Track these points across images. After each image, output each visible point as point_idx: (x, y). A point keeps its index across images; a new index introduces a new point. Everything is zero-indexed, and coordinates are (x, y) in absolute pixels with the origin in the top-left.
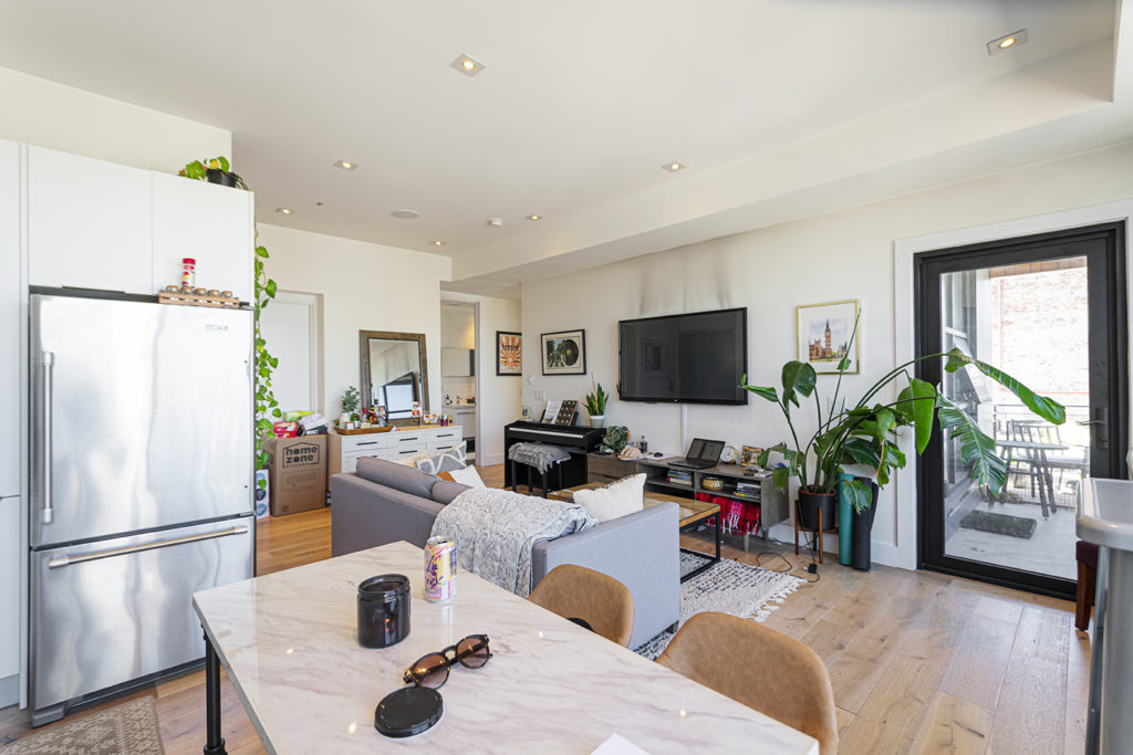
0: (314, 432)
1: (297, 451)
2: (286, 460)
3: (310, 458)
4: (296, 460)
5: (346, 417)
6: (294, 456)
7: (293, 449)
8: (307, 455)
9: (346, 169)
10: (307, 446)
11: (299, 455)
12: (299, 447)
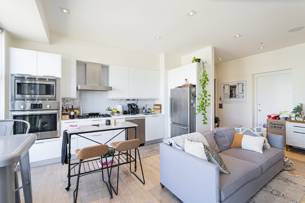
0: (283, 119)
1: (275, 124)
2: (271, 126)
3: (281, 128)
4: (275, 127)
5: (294, 115)
6: (274, 126)
7: (273, 123)
8: (279, 126)
9: (238, 37)
10: (279, 123)
11: (276, 126)
12: (276, 123)
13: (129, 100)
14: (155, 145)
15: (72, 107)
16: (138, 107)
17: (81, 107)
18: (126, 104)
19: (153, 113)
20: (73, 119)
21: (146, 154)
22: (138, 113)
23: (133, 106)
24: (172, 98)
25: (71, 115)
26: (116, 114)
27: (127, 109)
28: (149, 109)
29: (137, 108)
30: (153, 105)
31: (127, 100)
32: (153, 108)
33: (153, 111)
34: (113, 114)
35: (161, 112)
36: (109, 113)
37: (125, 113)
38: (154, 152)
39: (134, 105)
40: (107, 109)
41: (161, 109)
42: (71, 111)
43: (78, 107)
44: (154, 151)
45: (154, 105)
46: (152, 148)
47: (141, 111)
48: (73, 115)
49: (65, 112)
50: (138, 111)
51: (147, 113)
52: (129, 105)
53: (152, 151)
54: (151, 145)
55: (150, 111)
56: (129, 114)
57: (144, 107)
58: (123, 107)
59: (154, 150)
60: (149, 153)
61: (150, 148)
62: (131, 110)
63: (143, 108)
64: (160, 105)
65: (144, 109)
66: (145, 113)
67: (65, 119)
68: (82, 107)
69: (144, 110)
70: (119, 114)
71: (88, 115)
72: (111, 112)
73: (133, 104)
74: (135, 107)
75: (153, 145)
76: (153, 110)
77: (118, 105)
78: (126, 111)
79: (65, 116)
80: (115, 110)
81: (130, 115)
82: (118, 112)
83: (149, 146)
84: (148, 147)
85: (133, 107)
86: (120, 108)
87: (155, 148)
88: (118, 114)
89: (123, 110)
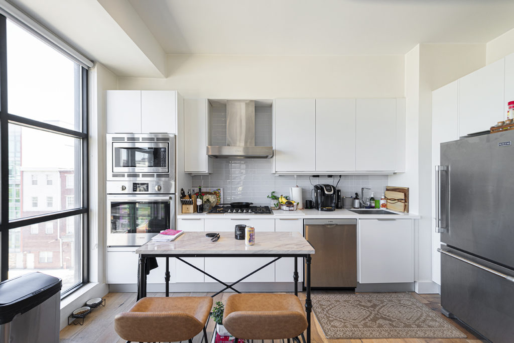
13: (318, 176)
14: (386, 298)
15: (200, 189)
16: (342, 195)
17: (222, 189)
18: (310, 185)
19: (384, 209)
20: (200, 213)
21: (354, 326)
22: (341, 208)
23: (327, 190)
24: (447, 172)
25: (197, 206)
26: (284, 208)
27: (312, 197)
28: (372, 199)
29: (339, 197)
30: (383, 190)
31: (314, 176)
32: (383, 197)
33: (384, 206)
34: (279, 207)
35: (406, 209)
36: (272, 203)
37: (308, 206)
38: (380, 326)
39: (329, 188)
40: (270, 196)
41: (406, 200)
42: (197, 198)
43: (217, 190)
44: (381, 321)
45: (387, 190)
46: (374, 306)
47: (348, 202)
48: (200, 206)
49: (187, 199)
50: (339, 203)
51: (366, 208)
52: (317, 187)
53: (374, 320)
54: (375, 295)
55: (373, 205)
56: (318, 209)
57: (356, 194)
58: (304, 192)
59: (382, 318)
60: (365, 325)
61: (369, 304)
62: (321, 200)
63: (354, 196)
64: (406, 192)
65: (357, 198)
66: (361, 207)
67: (188, 212)
68: (224, 190)
69: (357, 201)
70: (291, 209)
71: (230, 205)
72: (276, 202)
73: (326, 186)
74: (332, 192)
75: (380, 296)
76: (382, 202)
77: (293, 188)
78: (311, 202)
79: (188, 206)
80: (283, 198)
81: (320, 212)
82: (289, 204)
83: (367, 297)
84: (364, 299)
85: (326, 192)
86: (296, 195)
87: (385, 311)
88: (289, 207)
89: (303, 198)
